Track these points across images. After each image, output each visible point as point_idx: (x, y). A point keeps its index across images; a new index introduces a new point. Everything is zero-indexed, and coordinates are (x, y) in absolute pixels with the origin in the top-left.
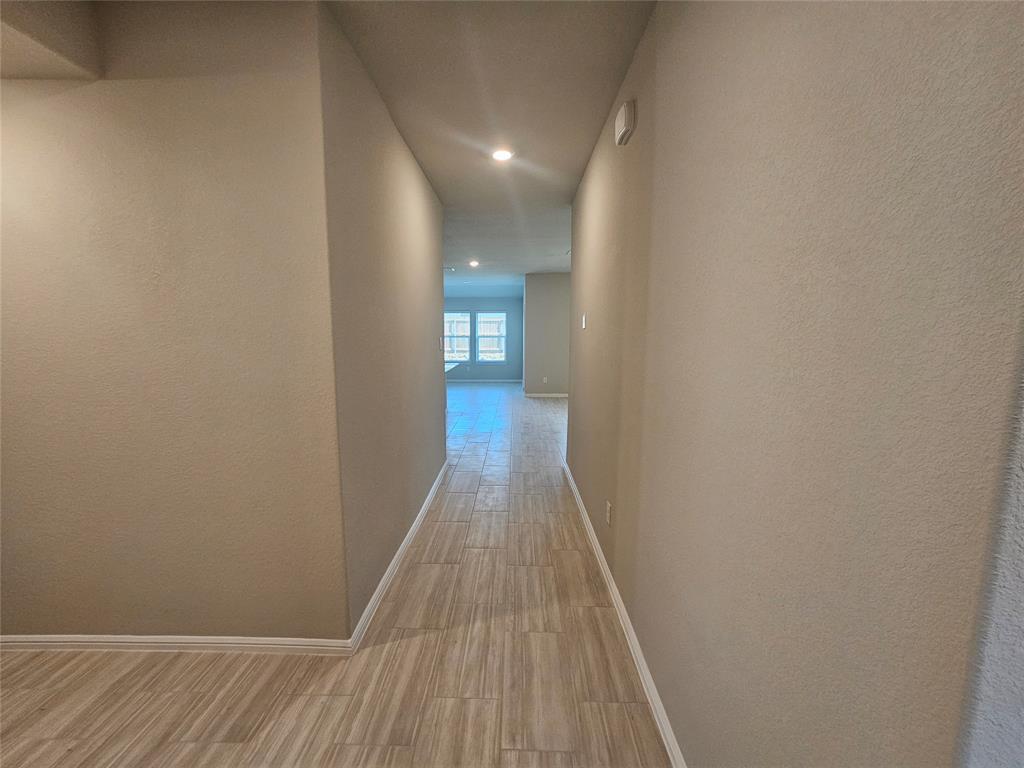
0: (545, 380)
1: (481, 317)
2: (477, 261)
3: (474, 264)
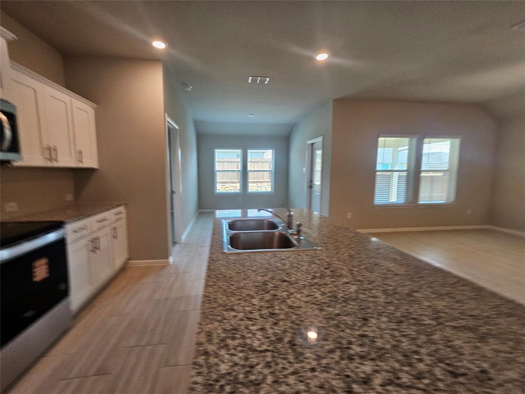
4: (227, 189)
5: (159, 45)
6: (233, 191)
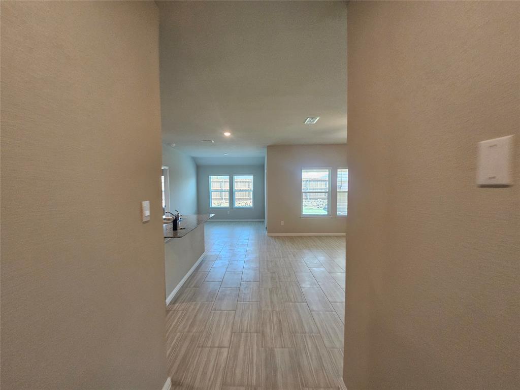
0: (282, 223)
1: (237, 178)
2: (229, 132)
3: (227, 134)
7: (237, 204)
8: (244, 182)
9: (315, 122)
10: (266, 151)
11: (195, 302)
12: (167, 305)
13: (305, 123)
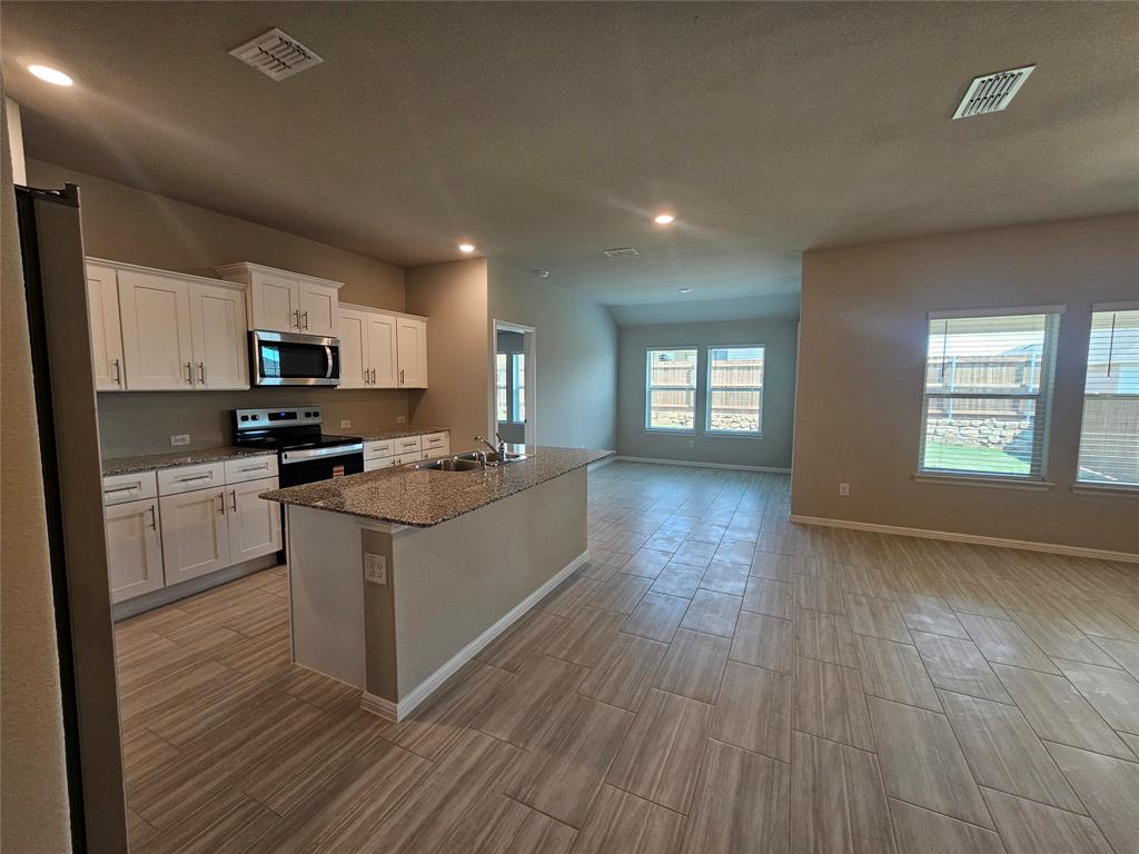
2: (670, 213)
3: (664, 220)
4: (734, 425)
5: (467, 248)
6: (747, 429)
7: (718, 422)
8: (749, 368)
9: (1004, 105)
10: (799, 273)
11: (476, 733)
12: (400, 719)
13: (958, 115)
